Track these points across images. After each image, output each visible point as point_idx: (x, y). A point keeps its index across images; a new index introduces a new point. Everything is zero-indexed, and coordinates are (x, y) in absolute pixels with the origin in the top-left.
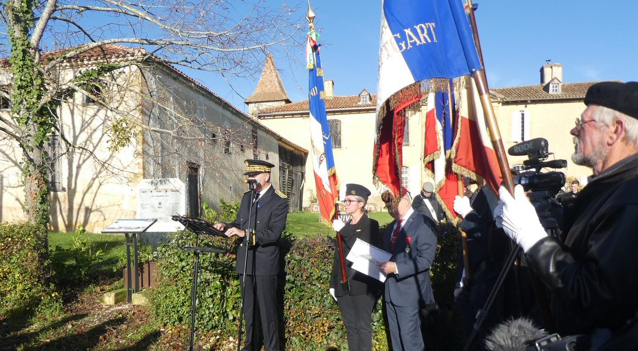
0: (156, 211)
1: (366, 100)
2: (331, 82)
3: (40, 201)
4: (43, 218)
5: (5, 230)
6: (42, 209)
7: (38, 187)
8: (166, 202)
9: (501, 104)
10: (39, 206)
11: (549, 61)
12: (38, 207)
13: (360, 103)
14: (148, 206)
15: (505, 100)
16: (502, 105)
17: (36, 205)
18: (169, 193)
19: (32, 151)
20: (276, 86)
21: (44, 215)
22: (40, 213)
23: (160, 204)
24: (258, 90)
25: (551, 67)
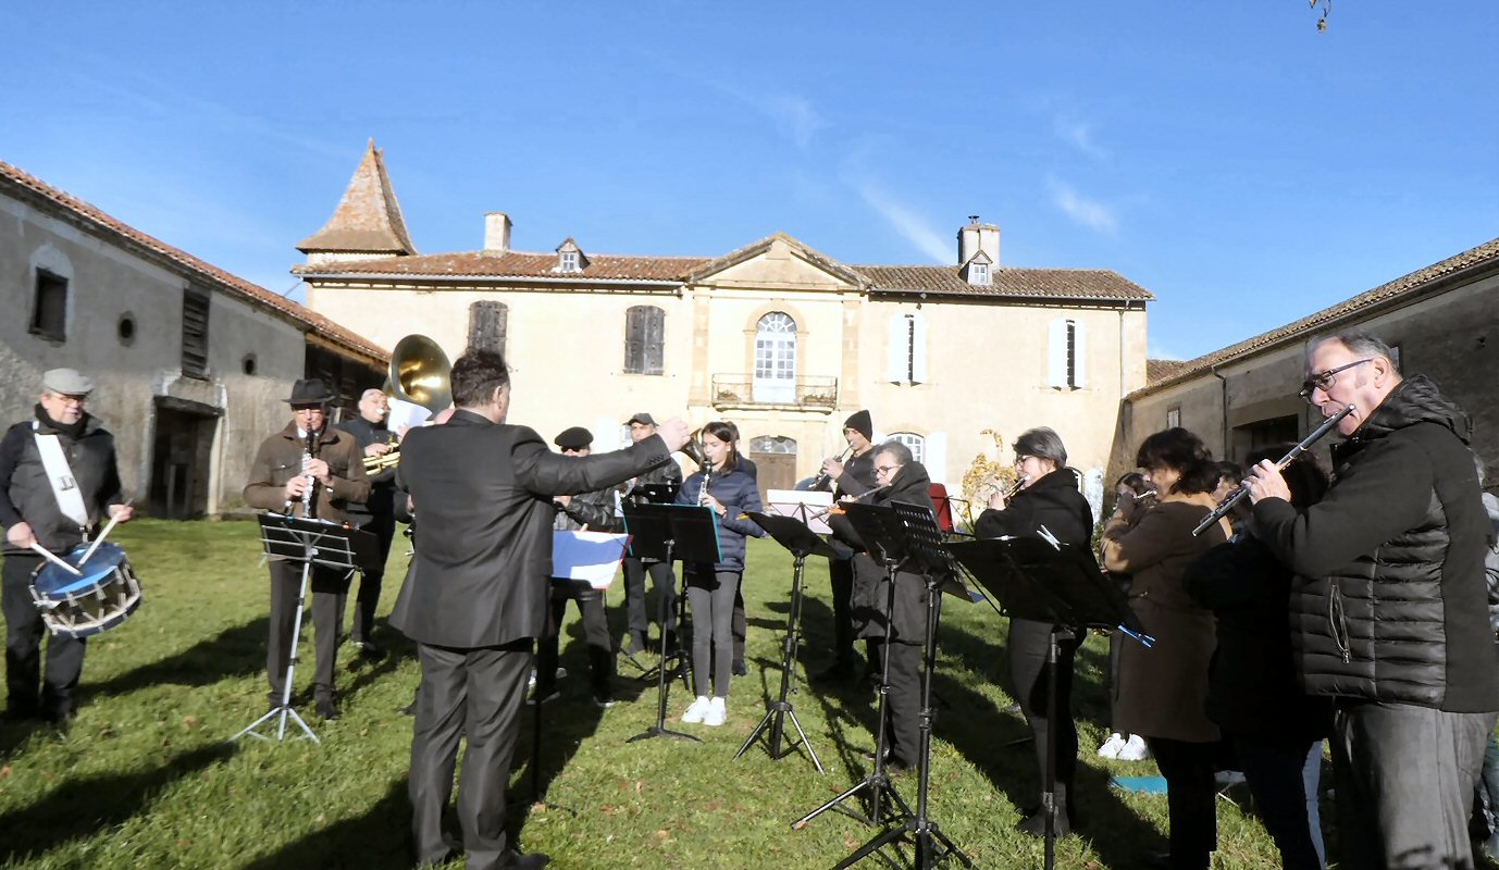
1: (572, 265)
2: (503, 218)
9: (867, 296)
11: (975, 217)
13: (557, 270)
15: (874, 289)
16: (870, 301)
20: (380, 220)
24: (334, 224)
25: (979, 231)
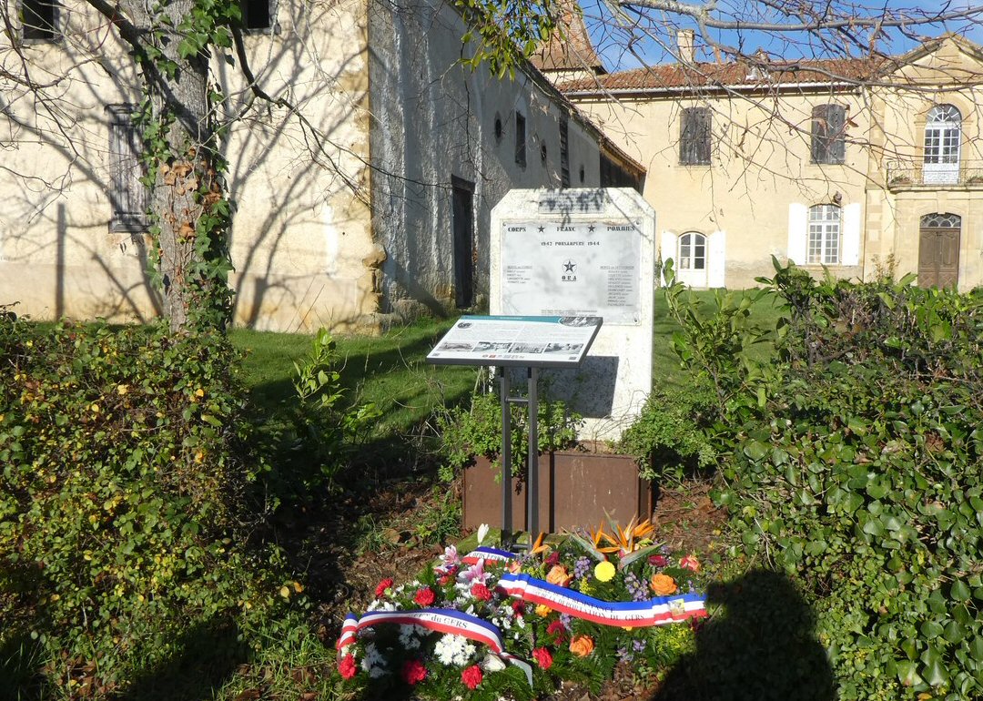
0: (557, 290)
3: (206, 248)
4: (214, 306)
5: (102, 355)
6: (213, 275)
7: (199, 201)
8: (589, 261)
10: (203, 266)
12: (198, 269)
13: (750, 78)
14: (528, 273)
17: (193, 261)
18: (601, 235)
19: (177, 76)
20: (578, 40)
21: (218, 296)
22: (205, 289)
23: (569, 267)
